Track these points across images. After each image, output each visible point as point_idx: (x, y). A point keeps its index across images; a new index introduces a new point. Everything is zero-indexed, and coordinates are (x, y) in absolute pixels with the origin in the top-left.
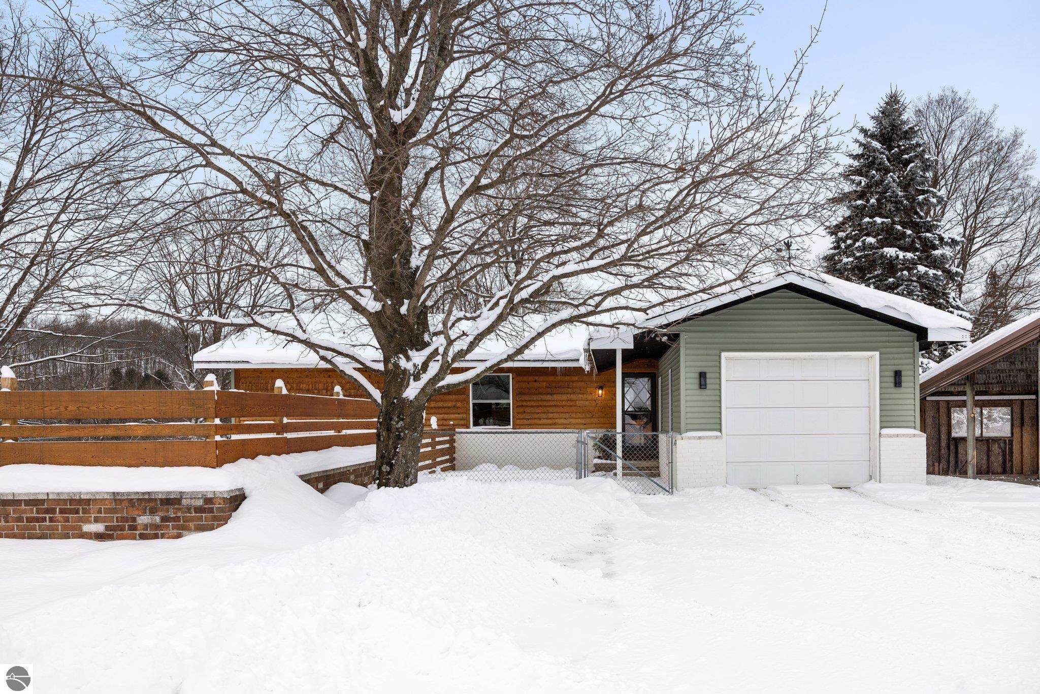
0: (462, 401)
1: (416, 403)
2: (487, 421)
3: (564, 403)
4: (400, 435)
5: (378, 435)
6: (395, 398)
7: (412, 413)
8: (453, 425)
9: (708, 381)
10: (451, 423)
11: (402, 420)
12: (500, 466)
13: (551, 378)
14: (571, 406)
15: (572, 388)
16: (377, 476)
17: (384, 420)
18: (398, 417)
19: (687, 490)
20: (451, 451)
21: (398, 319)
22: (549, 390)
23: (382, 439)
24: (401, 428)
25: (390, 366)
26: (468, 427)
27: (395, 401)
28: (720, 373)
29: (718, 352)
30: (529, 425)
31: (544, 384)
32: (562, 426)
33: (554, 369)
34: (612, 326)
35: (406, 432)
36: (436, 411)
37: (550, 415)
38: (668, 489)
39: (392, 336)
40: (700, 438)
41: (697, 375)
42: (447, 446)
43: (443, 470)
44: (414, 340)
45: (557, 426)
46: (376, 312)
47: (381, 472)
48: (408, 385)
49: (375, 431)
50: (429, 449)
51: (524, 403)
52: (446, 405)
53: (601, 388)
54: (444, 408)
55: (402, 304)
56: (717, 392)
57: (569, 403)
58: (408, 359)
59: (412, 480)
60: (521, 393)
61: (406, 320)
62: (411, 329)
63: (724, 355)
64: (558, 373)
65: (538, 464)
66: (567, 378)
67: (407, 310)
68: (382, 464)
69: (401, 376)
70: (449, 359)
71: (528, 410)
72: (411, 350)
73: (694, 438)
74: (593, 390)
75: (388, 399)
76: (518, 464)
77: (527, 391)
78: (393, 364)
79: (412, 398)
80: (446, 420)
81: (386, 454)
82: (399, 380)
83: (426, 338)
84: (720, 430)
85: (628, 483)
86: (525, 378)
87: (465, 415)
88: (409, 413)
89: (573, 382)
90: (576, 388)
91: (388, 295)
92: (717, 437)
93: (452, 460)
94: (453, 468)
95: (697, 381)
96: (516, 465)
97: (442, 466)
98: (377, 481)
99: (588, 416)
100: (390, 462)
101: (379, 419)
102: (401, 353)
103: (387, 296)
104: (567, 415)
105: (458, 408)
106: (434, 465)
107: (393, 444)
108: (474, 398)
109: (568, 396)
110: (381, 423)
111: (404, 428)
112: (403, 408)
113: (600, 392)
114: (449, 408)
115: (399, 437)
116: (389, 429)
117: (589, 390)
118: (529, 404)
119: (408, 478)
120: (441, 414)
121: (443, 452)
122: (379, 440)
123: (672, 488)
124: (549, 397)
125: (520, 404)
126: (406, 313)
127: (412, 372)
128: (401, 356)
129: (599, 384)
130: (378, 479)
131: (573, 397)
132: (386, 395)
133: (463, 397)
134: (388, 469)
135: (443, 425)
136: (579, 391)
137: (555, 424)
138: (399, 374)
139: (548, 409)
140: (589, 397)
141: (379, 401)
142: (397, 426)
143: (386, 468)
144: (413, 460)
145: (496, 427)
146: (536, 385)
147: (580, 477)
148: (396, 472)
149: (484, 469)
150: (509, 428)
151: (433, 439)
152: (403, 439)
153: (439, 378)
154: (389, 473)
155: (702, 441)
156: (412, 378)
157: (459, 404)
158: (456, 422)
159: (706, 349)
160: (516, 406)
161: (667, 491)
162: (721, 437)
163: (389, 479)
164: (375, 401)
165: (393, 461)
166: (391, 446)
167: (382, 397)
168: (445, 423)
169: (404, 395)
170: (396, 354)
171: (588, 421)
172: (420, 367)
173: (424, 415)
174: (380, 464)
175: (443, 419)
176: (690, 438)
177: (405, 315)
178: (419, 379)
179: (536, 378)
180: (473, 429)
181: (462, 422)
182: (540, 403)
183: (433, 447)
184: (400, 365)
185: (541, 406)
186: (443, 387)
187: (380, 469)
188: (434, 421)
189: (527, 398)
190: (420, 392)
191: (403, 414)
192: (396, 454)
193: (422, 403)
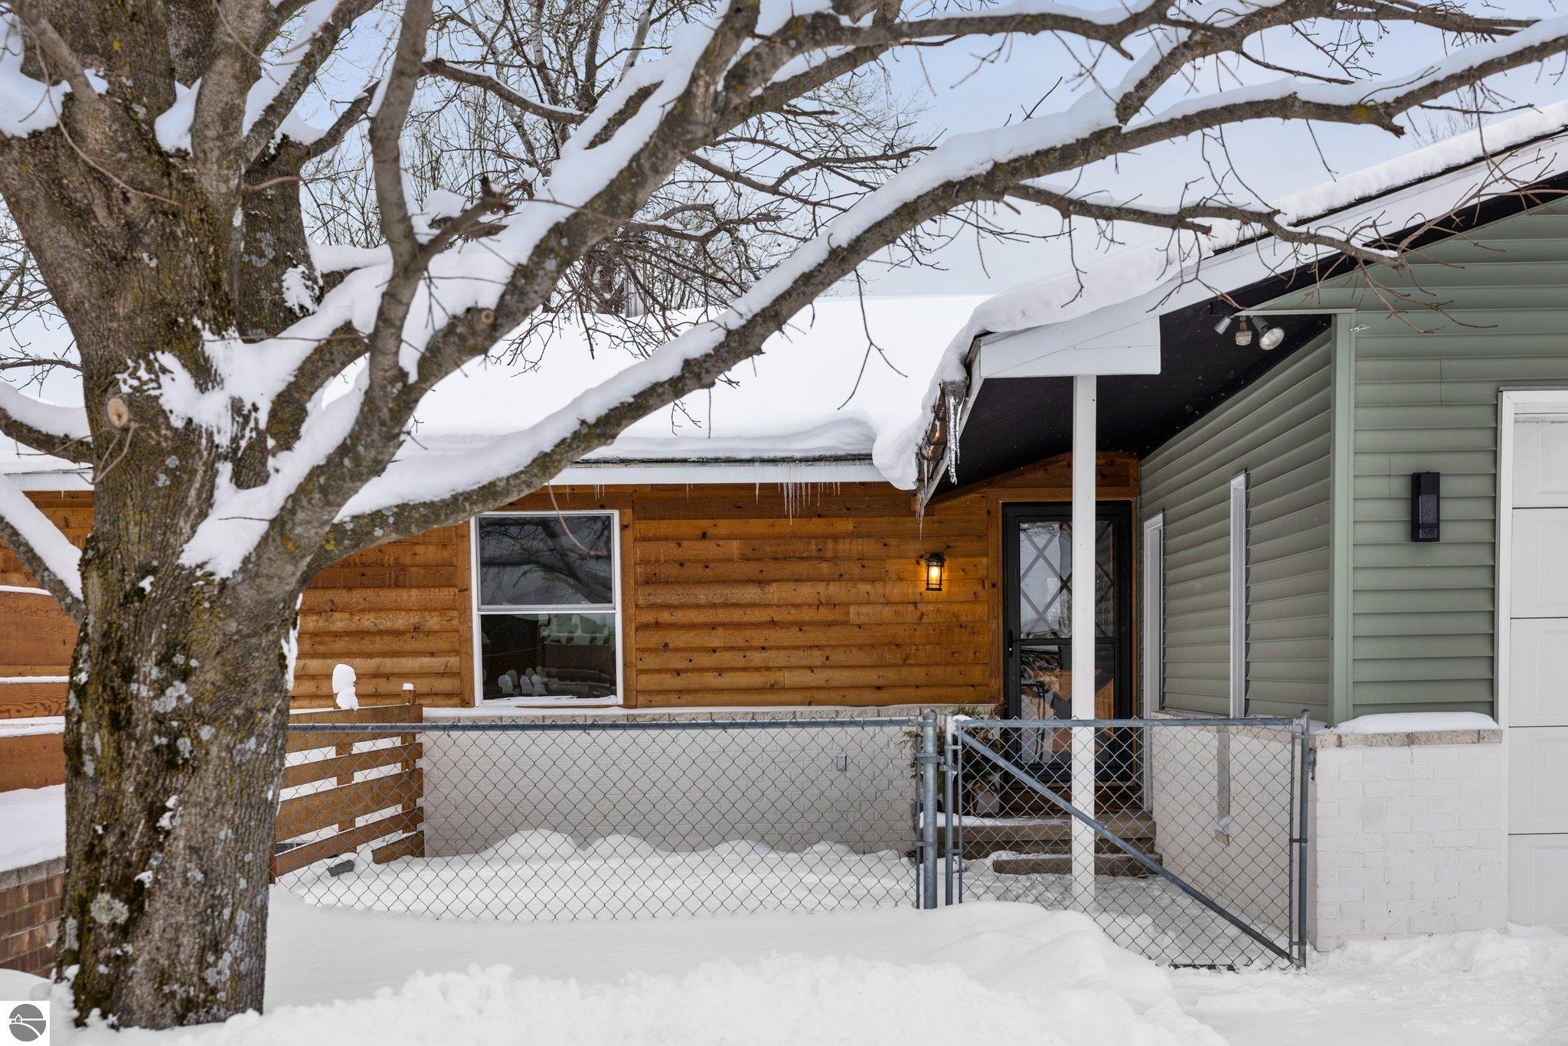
0: (443, 610)
1: (247, 595)
2: (524, 679)
3: (808, 614)
4: (172, 748)
5: (73, 748)
6: (146, 571)
7: (229, 641)
8: (416, 695)
9: (1448, 509)
10: (408, 686)
11: (185, 675)
12: (583, 837)
13: (757, 526)
14: (829, 624)
15: (834, 560)
16: (71, 942)
17: (99, 675)
18: (164, 661)
19: (1355, 946)
20: (410, 784)
21: (149, 175)
22: (750, 569)
23: (89, 769)
24: (177, 713)
25: (116, 411)
26: (467, 702)
27: (146, 584)
28: (1495, 478)
29: (1486, 391)
30: (680, 692)
31: (735, 547)
32: (798, 696)
33: (773, 491)
34: (1177, 221)
35: (206, 733)
36: (354, 647)
37: (757, 658)
38: (1282, 943)
39: (119, 261)
40: (1411, 739)
41: (1400, 487)
42: (394, 769)
43: (382, 857)
44: (232, 286)
45: (783, 697)
46: (35, 135)
47: (86, 928)
48: (207, 502)
49: (55, 725)
50: (330, 784)
51: (665, 616)
52: (387, 622)
53: (937, 558)
54: (381, 633)
55: (170, 101)
56: (1482, 555)
57: (824, 614)
58: (204, 375)
59: (237, 961)
60: (652, 581)
61: (187, 179)
62: (215, 229)
63: (1513, 401)
64: (789, 507)
65: (724, 827)
66: (817, 525)
67: (194, 131)
68: (93, 889)
69: (172, 462)
70: (409, 360)
71: (678, 639)
72: (219, 330)
73: (1389, 739)
74: (908, 565)
75: (114, 575)
76: (645, 828)
77: (675, 570)
78: (130, 401)
79: (225, 566)
80: (388, 676)
81: (110, 841)
82: (163, 480)
83: (294, 288)
84: (1491, 710)
85: (1124, 921)
86: (665, 527)
87: (453, 661)
88: (216, 642)
89: (836, 538)
90: (849, 558)
91: (89, 49)
92: (1479, 736)
93: (413, 817)
94: (416, 848)
95: (1400, 510)
96: (634, 830)
97: (378, 844)
98: (72, 971)
99: (889, 658)
100: (127, 880)
101: (74, 671)
102: (167, 346)
103: (86, 50)
104: (817, 658)
105: (429, 633)
106: (350, 840)
107: (139, 793)
108: (485, 600)
109: (821, 587)
110: (81, 691)
111: (190, 717)
112: (183, 617)
113: (935, 572)
114: (397, 633)
115: (169, 760)
116: (119, 722)
117: (892, 566)
118: (681, 617)
119: (218, 952)
120: (370, 655)
121: (378, 794)
122: (76, 771)
123: (1302, 942)
124: (751, 593)
125: (648, 617)
126: (186, 143)
127: (223, 440)
128: (167, 359)
129: (931, 546)
130: (75, 957)
131: (836, 591)
132: (101, 556)
133: (444, 595)
134: (121, 911)
135: (376, 695)
136: (856, 569)
137: (773, 687)
138: (160, 453)
139: (749, 633)
140: (896, 591)
141: (74, 583)
142: (159, 706)
143: (108, 909)
144: (242, 867)
145: (564, 700)
146: (708, 549)
147: (932, 903)
148: (157, 925)
149: (526, 851)
150: (612, 706)
151: (343, 747)
152: (192, 767)
153: (357, 460)
154: (124, 931)
155: (1418, 751)
156: (225, 469)
157: (433, 622)
158: (425, 685)
159: (1441, 378)
160: (637, 627)
161: (1280, 953)
162: (1496, 735)
163: (124, 960)
164: (59, 587)
165: (146, 877)
166: (130, 803)
167: (84, 565)
168: (384, 686)
169: (190, 556)
170: (144, 350)
171: (890, 675)
172: (263, 417)
173: (291, 649)
174: (81, 888)
175: (376, 675)
176: (1370, 740)
177: (182, 154)
178: (260, 478)
179: (705, 524)
180: (485, 709)
181: (445, 684)
182: (722, 615)
183: (345, 776)
184: (166, 403)
185: (724, 625)
186: (377, 517)
187: (82, 908)
188: (343, 679)
189: (674, 596)
190: (265, 539)
191: (185, 649)
192: (157, 839)
193: (277, 590)
